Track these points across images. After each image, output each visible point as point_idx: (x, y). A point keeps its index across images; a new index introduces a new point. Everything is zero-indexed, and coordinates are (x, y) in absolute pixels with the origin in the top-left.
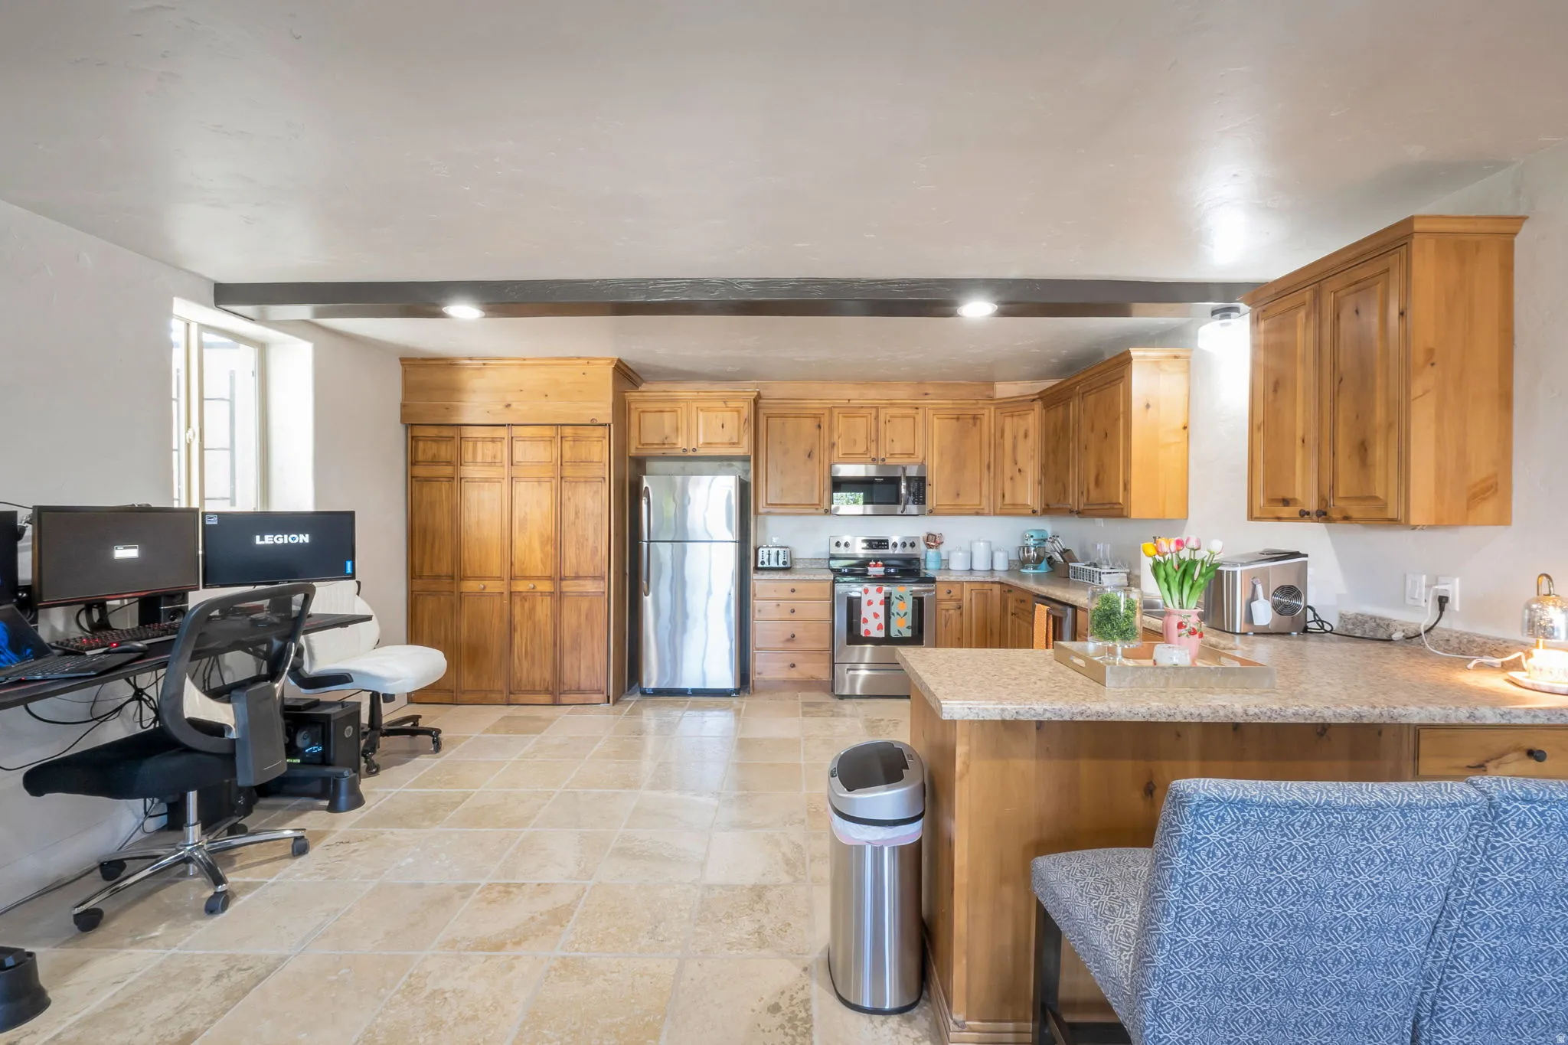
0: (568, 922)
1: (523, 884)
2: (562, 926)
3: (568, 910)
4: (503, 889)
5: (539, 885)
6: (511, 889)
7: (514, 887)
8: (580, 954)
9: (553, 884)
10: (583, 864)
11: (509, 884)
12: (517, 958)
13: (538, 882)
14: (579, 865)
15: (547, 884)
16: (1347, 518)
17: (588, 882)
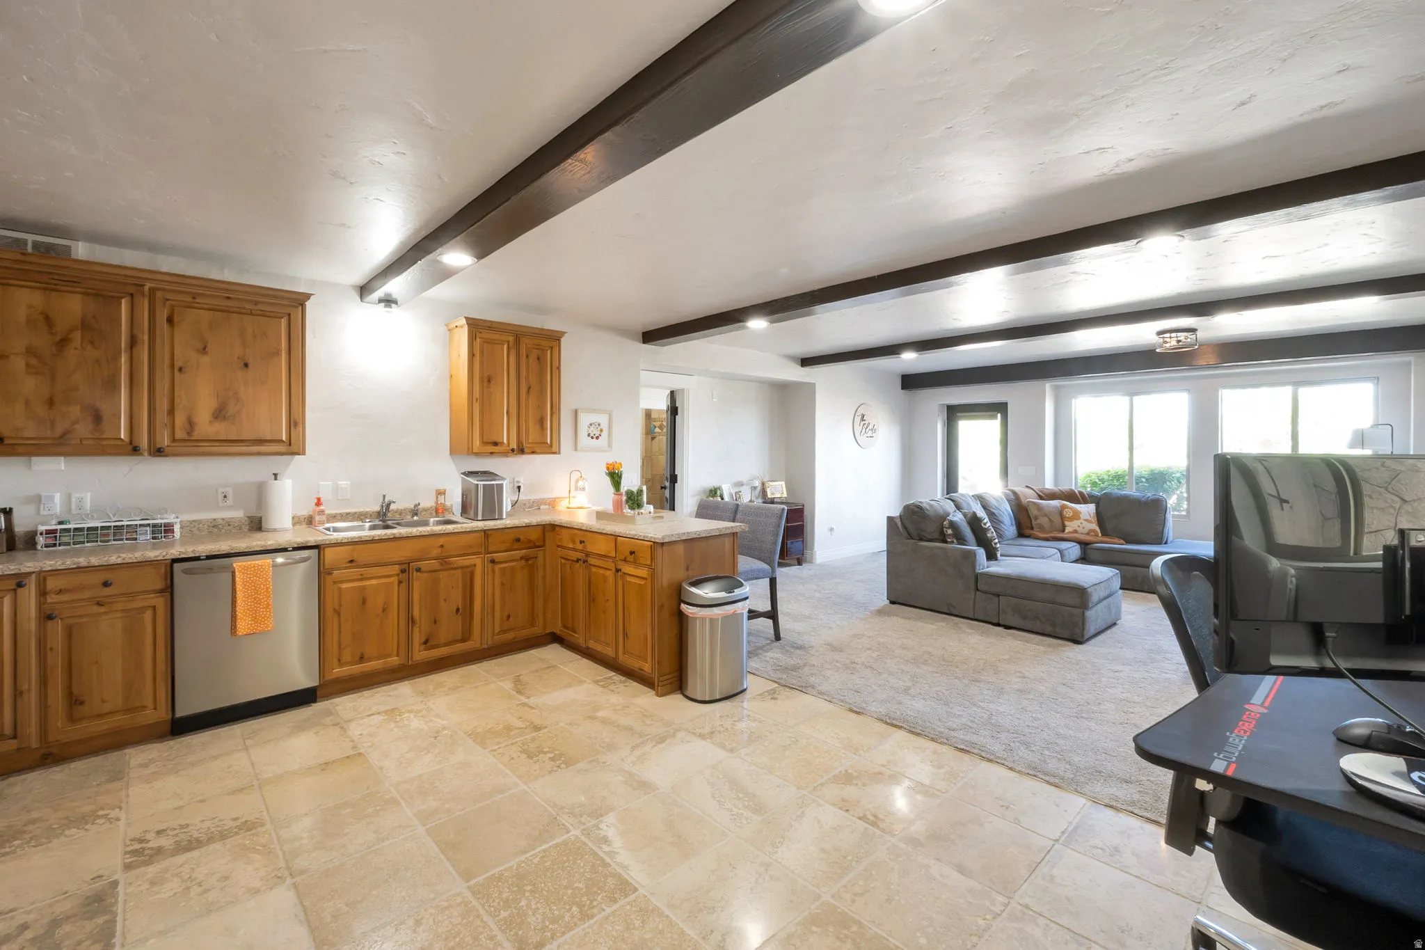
0: (841, 772)
1: (860, 818)
2: (846, 771)
3: (836, 779)
4: (879, 823)
5: (847, 810)
6: (871, 818)
7: (869, 819)
8: (844, 751)
9: (834, 805)
10: (799, 813)
11: (872, 825)
12: (883, 766)
13: (846, 814)
14: (803, 812)
15: (841, 808)
16: (533, 453)
17: (807, 793)
